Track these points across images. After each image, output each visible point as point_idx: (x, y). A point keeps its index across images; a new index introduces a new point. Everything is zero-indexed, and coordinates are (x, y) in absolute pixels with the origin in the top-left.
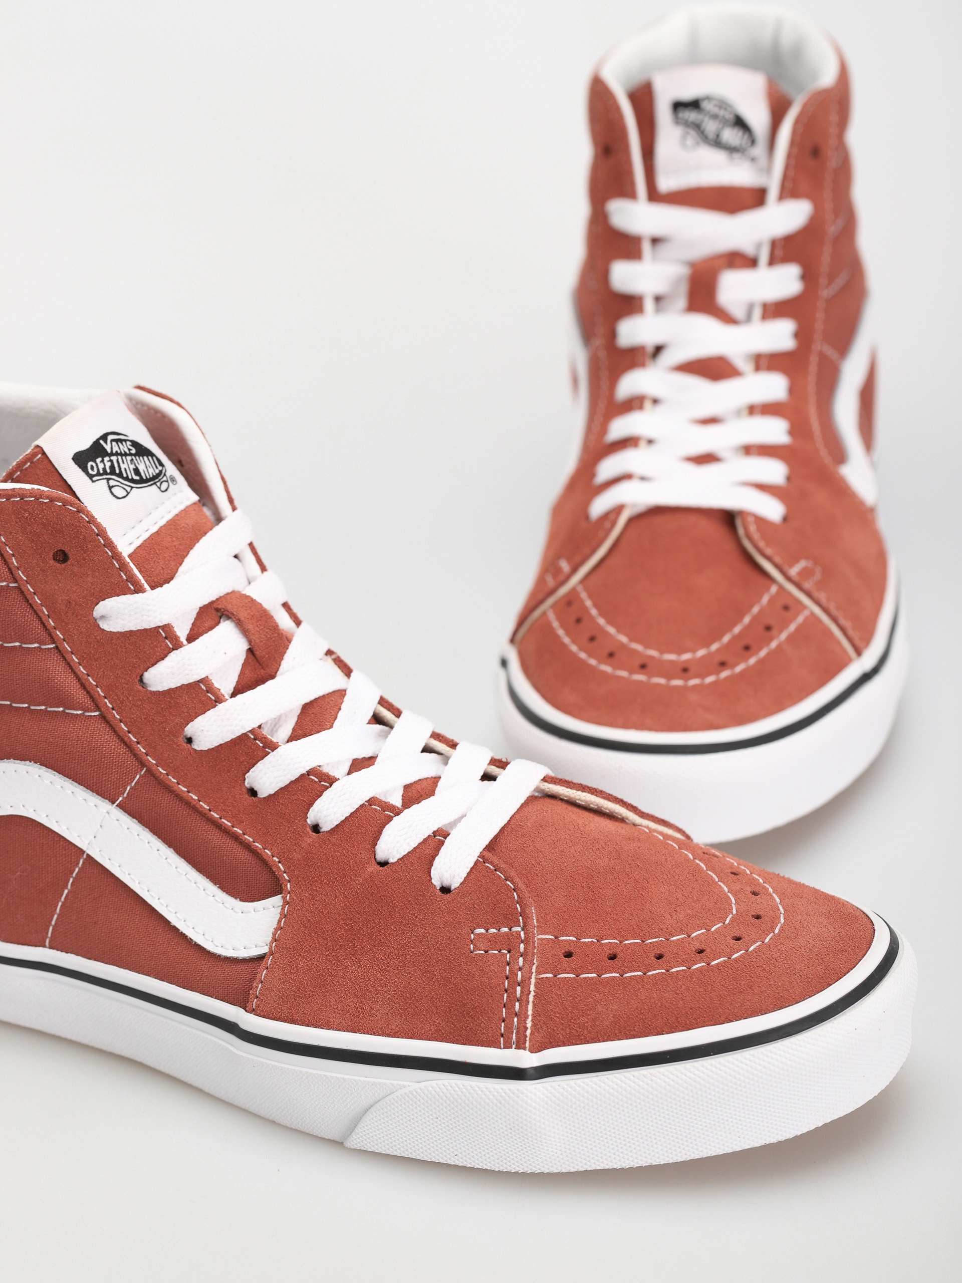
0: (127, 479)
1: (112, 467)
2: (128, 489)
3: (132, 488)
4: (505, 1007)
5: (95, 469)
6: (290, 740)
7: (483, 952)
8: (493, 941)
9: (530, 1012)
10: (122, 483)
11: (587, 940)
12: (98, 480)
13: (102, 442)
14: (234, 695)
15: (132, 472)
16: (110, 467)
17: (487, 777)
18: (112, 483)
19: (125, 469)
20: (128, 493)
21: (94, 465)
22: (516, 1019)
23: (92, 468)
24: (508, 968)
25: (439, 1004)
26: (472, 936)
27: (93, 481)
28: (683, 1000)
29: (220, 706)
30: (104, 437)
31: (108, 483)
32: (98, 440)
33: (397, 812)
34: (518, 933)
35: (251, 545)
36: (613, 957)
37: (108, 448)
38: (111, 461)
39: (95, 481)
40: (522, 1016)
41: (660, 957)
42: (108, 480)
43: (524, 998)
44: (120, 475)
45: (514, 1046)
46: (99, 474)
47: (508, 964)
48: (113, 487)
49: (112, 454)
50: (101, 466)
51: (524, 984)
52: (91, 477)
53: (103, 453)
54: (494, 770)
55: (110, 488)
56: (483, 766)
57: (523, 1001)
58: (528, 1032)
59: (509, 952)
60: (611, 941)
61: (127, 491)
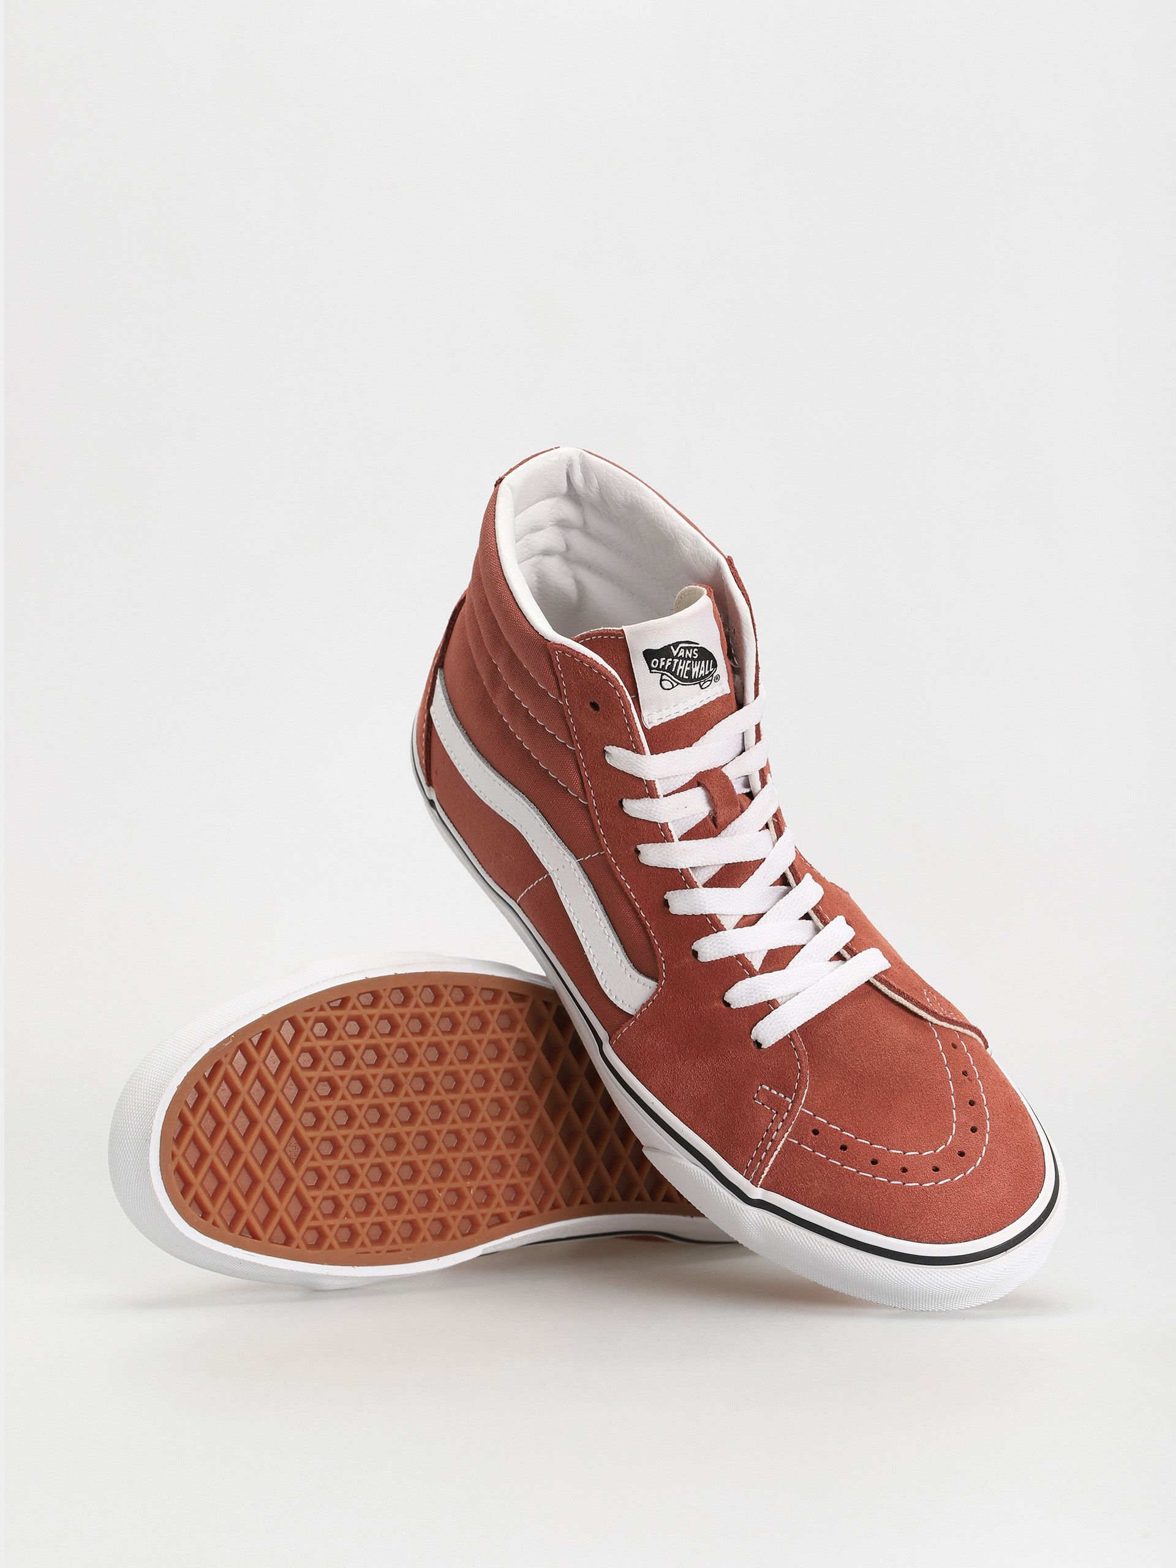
0: (678, 677)
1: (670, 667)
2: (675, 684)
3: (678, 684)
4: (757, 1150)
5: (657, 665)
6: (705, 886)
7: (761, 1103)
8: (771, 1100)
9: (770, 1163)
10: (672, 679)
11: (833, 1127)
12: (655, 672)
13: (672, 647)
14: (683, 838)
15: (685, 672)
16: (669, 666)
17: (839, 957)
18: (664, 677)
19: (681, 670)
20: (673, 687)
21: (658, 661)
22: (759, 1163)
23: (655, 664)
24: (771, 1124)
25: (719, 1121)
26: (760, 1087)
27: (651, 672)
28: (871, 1205)
29: (667, 844)
30: (675, 645)
31: (661, 677)
32: (670, 645)
33: (753, 974)
34: (788, 1103)
35: (758, 726)
36: (844, 1148)
37: (675, 653)
38: (672, 662)
39: (652, 673)
40: (764, 1164)
41: (874, 1162)
42: (663, 674)
43: (770, 1153)
44: (674, 674)
45: (751, 1180)
46: (658, 668)
47: (772, 1121)
48: (664, 680)
49: (676, 657)
50: (662, 664)
51: (775, 1143)
52: (651, 668)
53: (670, 655)
54: (846, 954)
55: (661, 680)
56: (838, 947)
57: (769, 1154)
58: (763, 1176)
59: (777, 1113)
60: (849, 1134)
61: (673, 685)
